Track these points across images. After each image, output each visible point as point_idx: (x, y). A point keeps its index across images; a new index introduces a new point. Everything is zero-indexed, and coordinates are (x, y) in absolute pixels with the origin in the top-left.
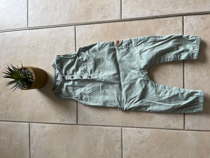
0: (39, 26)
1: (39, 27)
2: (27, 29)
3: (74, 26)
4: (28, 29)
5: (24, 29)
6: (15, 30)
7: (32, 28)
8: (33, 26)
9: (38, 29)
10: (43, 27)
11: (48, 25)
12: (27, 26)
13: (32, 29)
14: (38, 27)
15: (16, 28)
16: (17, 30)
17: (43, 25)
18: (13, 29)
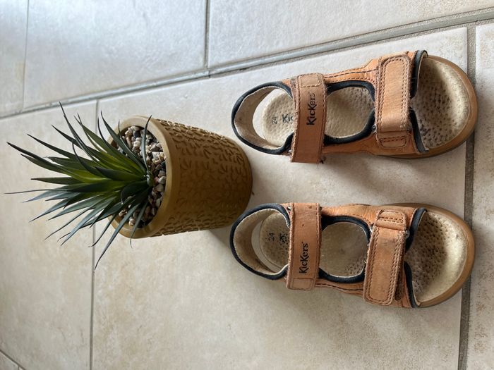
0: (250, 56)
1: (253, 59)
3: (461, 30)
4: (207, 73)
5: (193, 76)
6: (159, 83)
7: (219, 70)
8: (224, 60)
9: (244, 69)
10: (269, 55)
11: (295, 44)
12: (201, 59)
13: (221, 74)
14: (247, 60)
15: (163, 74)
16: (166, 81)
17: (268, 50)
18: (155, 80)
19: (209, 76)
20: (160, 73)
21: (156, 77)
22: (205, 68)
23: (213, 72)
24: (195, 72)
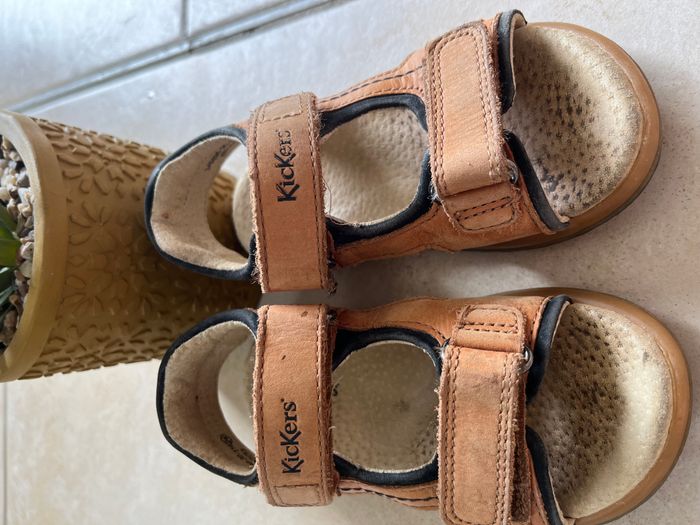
2: (175, 50)
4: (186, 46)
5: (162, 55)
6: (107, 74)
7: (206, 39)
8: (215, 16)
9: (251, 31)
12: (176, 21)
13: (210, 45)
16: (118, 70)
19: (191, 51)
20: (108, 55)
21: (101, 62)
22: (184, 37)
23: (197, 43)
24: (165, 47)
